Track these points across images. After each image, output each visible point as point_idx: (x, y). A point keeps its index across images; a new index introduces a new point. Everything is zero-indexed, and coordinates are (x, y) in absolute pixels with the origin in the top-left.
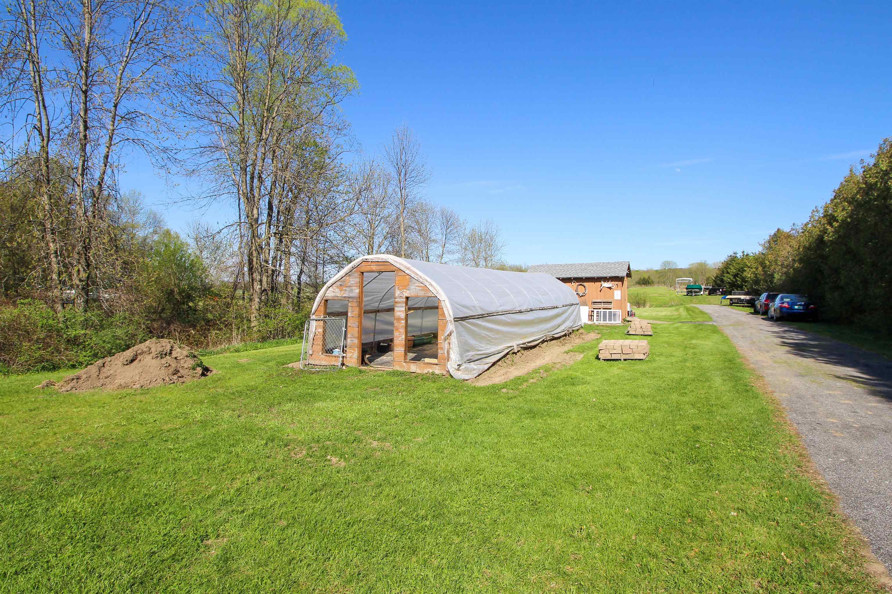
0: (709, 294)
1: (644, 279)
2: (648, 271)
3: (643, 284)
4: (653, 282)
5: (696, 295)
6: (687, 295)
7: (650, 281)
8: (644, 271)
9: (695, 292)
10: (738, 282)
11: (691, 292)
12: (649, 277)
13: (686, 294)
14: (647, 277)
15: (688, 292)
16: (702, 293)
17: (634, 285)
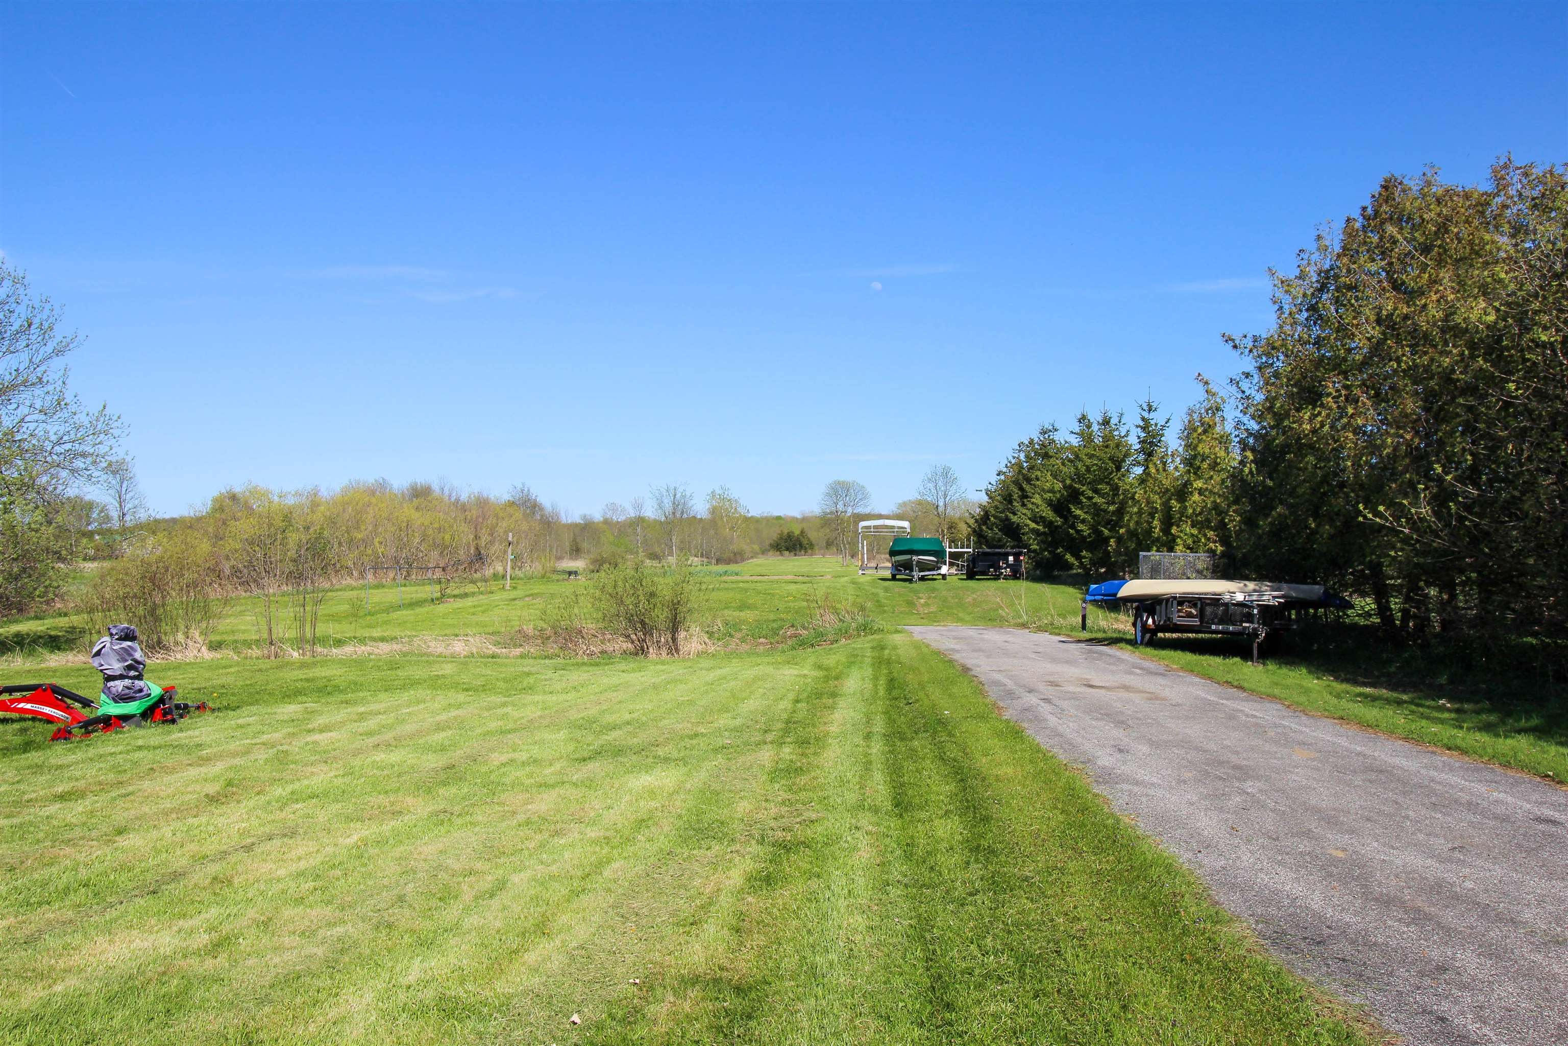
0: (971, 576)
1: (790, 536)
2: (804, 519)
3: (787, 549)
4: (812, 546)
5: (922, 579)
6: (894, 578)
7: (805, 542)
8: (794, 519)
9: (923, 567)
10: (1081, 527)
11: (908, 566)
12: (802, 532)
13: (888, 574)
14: (797, 532)
15: (897, 567)
16: (944, 569)
17: (764, 552)
